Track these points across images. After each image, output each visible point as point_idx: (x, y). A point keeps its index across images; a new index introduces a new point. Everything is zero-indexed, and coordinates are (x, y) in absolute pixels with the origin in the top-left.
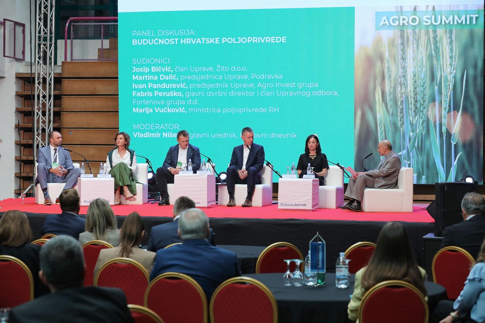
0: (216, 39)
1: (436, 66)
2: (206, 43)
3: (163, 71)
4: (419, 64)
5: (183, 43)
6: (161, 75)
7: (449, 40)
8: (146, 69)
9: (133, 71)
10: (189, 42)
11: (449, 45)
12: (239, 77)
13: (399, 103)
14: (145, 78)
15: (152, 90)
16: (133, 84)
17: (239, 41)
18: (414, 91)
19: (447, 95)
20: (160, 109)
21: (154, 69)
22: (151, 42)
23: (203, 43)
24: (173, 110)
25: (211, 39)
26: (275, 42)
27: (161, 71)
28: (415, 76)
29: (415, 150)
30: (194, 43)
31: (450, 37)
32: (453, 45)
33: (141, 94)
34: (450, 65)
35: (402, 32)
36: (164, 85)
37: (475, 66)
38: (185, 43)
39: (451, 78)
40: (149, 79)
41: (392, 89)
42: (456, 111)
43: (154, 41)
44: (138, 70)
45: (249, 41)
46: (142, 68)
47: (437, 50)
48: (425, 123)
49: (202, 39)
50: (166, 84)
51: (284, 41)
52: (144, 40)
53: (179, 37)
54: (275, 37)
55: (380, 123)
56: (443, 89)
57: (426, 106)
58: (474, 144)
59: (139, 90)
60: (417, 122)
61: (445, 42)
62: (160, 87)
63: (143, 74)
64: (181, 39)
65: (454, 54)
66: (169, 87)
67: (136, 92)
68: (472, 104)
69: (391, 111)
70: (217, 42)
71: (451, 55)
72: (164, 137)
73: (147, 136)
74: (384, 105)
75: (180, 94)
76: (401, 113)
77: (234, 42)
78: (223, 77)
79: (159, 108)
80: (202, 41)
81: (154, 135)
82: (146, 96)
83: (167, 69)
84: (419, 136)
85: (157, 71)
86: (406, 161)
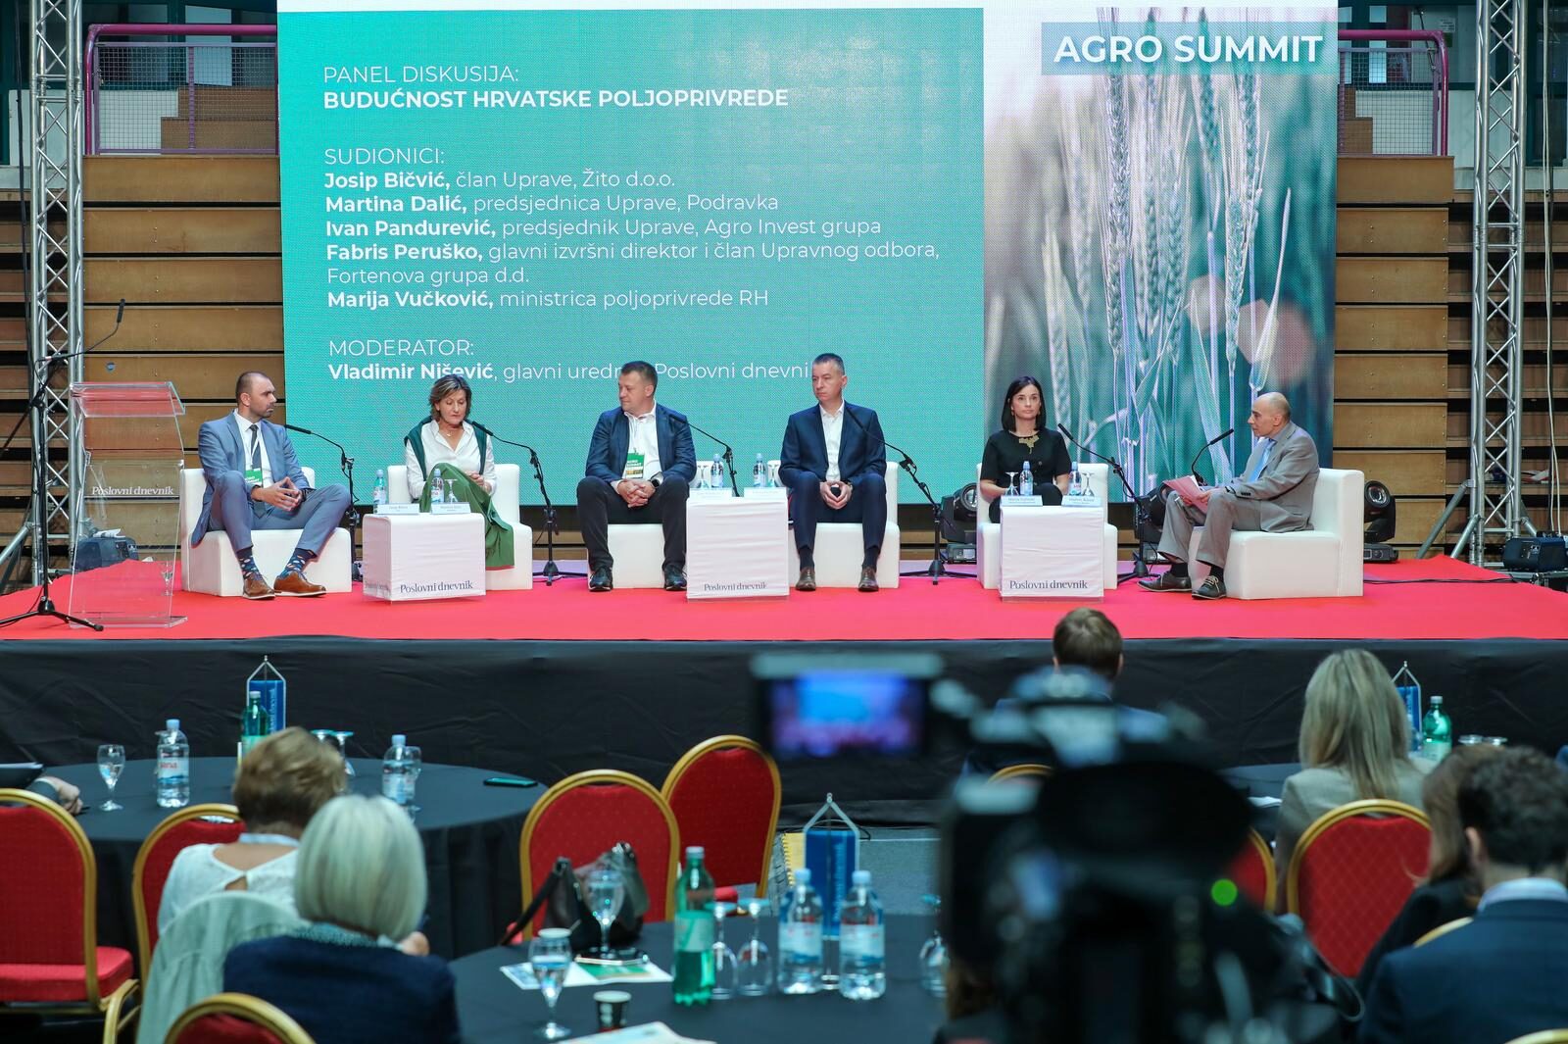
0: (581, 93)
1: (1210, 177)
2: (551, 104)
3: (422, 185)
4: (1163, 170)
5: (481, 103)
6: (414, 198)
7: (1244, 105)
8: (368, 178)
9: (326, 186)
10: (500, 102)
11: (1243, 117)
12: (649, 206)
13: (1109, 280)
14: (364, 205)
15: (387, 241)
16: (329, 223)
17: (649, 102)
18: (1150, 246)
19: (1239, 258)
20: (412, 296)
21: (391, 180)
22: (381, 101)
23: (542, 105)
24: (453, 300)
25: (565, 93)
26: (754, 104)
27: (413, 185)
28: (1152, 203)
29: (1151, 411)
30: (513, 104)
31: (1246, 97)
32: (1254, 118)
33: (355, 253)
34: (1248, 173)
35: (1117, 80)
36: (424, 226)
37: (1315, 178)
38: (486, 105)
39: (1248, 209)
40: (376, 209)
41: (1089, 240)
42: (1262, 301)
43: (390, 99)
44: (342, 182)
45: (678, 101)
46: (355, 178)
47: (1212, 133)
48: (1179, 334)
49: (537, 92)
50: (430, 225)
51: (781, 101)
52: (360, 94)
53: (469, 87)
54: (754, 91)
55: (1057, 332)
56: (1228, 241)
57: (1183, 286)
58: (1311, 392)
59: (345, 242)
60: (1157, 330)
61: (1235, 109)
62: (411, 233)
63: (358, 194)
64: (476, 93)
65: (1258, 144)
66: (438, 233)
67: (336, 246)
68: (1306, 282)
69: (1085, 300)
70: (584, 102)
71: (1249, 145)
72: (423, 377)
73: (371, 376)
74: (1066, 283)
75: (473, 253)
76: (1114, 306)
77: (635, 104)
78: (603, 201)
79: (407, 293)
80: (537, 98)
81: (394, 372)
82: (367, 257)
83: (434, 181)
84: (1162, 371)
85: (402, 186)
86: (1127, 439)
